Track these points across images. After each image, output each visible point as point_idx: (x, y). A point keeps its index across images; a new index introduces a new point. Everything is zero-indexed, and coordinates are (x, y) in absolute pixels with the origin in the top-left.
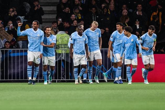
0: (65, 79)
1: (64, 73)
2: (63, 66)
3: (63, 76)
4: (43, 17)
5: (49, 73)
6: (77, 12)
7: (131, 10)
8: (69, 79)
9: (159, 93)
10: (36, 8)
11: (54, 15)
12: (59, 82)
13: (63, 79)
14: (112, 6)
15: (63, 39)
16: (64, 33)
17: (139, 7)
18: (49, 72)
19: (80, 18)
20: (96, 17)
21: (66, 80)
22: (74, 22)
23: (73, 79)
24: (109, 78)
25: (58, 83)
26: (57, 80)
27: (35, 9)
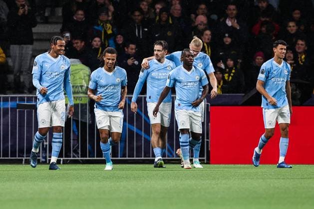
0: (79, 157)
1: (77, 145)
2: (75, 130)
3: (76, 151)
4: (34, 30)
5: (46, 145)
6: (105, 20)
7: (215, 17)
8: (86, 157)
9: (272, 185)
10: (21, 11)
11: (56, 26)
12: (67, 164)
13: (74, 157)
14: (177, 8)
15: (75, 75)
16: (79, 63)
17: (230, 10)
18: (46, 141)
19: (110, 32)
20: (143, 31)
21: (81, 160)
22: (95, 41)
23: (94, 157)
24: (169, 154)
25: (65, 165)
26: (62, 159)
27: (20, 14)
